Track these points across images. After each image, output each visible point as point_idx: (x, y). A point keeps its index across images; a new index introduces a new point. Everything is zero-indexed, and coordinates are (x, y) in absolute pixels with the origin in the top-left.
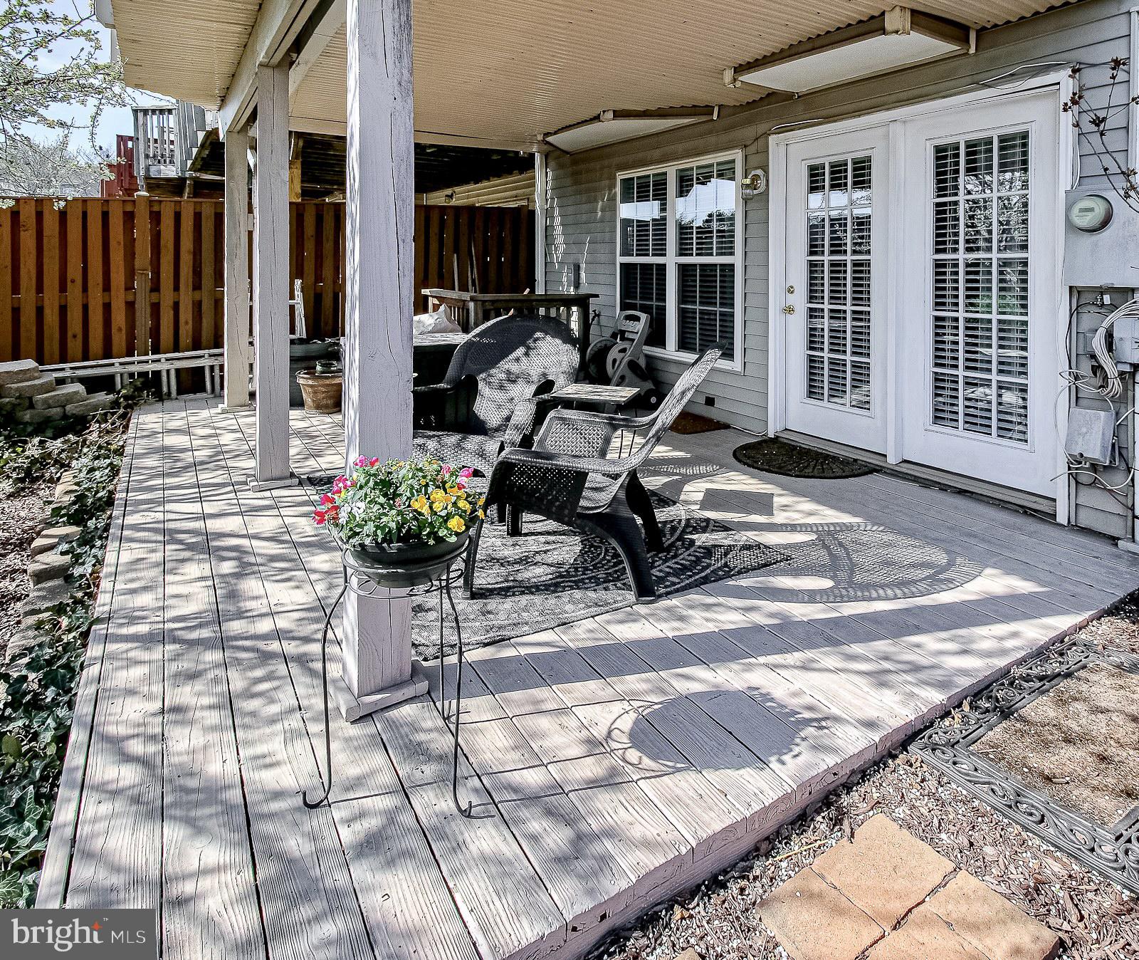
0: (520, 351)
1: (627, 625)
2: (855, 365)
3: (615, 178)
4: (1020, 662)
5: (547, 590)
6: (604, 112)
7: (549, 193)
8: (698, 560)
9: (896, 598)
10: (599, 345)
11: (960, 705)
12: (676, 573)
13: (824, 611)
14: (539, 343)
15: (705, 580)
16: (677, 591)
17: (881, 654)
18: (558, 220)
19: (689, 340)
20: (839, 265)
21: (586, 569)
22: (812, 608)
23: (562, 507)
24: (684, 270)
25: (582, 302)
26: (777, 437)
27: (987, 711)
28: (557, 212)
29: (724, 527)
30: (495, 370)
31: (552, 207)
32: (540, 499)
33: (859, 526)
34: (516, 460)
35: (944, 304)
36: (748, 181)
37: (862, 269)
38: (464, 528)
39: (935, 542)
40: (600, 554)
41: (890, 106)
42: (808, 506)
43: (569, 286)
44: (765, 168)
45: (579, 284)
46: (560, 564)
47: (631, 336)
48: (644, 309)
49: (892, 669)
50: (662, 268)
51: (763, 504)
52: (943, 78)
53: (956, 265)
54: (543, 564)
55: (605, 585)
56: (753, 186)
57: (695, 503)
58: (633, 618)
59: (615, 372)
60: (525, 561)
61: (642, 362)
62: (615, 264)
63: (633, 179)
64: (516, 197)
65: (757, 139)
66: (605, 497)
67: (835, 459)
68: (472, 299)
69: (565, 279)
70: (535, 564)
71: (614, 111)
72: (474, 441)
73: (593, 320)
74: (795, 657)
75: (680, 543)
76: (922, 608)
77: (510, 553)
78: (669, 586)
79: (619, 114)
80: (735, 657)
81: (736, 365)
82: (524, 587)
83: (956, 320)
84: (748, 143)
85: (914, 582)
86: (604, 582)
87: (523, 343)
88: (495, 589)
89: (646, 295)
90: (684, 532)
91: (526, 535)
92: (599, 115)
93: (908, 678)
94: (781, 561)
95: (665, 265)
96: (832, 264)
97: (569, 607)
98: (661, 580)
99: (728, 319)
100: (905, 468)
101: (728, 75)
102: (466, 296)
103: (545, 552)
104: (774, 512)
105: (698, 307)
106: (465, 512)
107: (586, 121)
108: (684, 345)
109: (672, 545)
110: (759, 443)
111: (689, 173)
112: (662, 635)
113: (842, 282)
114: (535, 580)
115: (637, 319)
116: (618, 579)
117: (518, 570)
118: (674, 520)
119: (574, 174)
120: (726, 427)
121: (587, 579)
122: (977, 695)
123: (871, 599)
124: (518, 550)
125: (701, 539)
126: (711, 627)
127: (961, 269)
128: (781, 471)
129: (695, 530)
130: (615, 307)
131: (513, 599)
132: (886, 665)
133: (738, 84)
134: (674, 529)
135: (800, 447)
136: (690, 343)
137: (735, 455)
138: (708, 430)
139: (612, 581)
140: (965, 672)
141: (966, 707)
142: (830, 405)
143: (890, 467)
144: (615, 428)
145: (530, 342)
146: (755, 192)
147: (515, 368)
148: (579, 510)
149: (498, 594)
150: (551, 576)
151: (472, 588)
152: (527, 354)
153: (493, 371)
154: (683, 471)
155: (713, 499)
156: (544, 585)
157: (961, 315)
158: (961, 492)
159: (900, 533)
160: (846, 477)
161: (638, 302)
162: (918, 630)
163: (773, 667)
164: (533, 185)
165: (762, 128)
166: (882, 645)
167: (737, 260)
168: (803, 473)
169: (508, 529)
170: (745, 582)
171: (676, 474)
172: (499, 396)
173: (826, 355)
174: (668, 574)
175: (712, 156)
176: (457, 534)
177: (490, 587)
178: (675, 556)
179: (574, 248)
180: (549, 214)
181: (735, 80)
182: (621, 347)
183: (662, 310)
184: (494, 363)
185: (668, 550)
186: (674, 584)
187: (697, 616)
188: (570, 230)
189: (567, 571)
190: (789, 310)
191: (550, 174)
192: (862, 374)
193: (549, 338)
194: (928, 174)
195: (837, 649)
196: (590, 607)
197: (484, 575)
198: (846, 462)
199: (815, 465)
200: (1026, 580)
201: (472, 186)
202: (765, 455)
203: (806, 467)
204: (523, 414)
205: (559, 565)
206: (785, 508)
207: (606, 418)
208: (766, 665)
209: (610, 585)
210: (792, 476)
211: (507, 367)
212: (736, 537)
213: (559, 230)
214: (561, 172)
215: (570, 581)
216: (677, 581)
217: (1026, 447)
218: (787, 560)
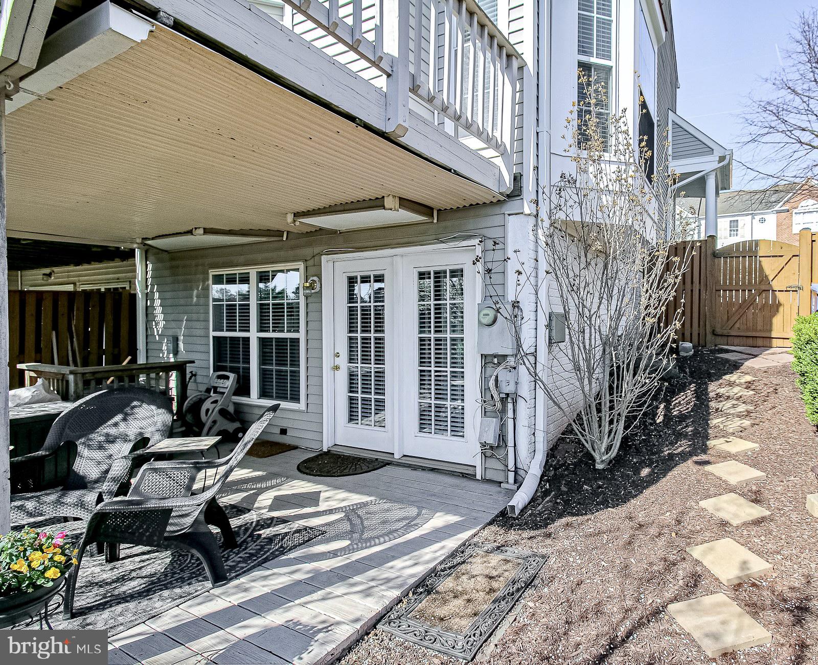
0: (118, 418)
1: (206, 604)
2: (376, 400)
3: (208, 274)
4: (441, 563)
5: (140, 596)
6: (196, 228)
7: (150, 281)
8: (262, 547)
9: (385, 542)
10: (194, 399)
11: (407, 595)
12: (245, 560)
13: (342, 561)
14: (136, 410)
15: (266, 560)
16: (245, 572)
17: (370, 578)
18: (157, 302)
19: (268, 390)
20: (367, 339)
21: (175, 573)
22: (334, 561)
23: (151, 536)
24: (263, 342)
25: (180, 367)
26: (329, 451)
27: (421, 593)
28: (157, 295)
29: (283, 521)
30: (93, 435)
31: (152, 291)
32: (133, 533)
33: (372, 502)
34: (110, 509)
35: (424, 362)
36: (308, 285)
37: (380, 342)
38: (59, 574)
39: (412, 503)
40: (187, 560)
41: (393, 246)
42: (342, 494)
43: (168, 353)
44: (320, 277)
45: (178, 351)
46: (153, 574)
47: (222, 390)
48: (232, 370)
49: (374, 585)
50: (247, 340)
51: (313, 499)
52: (422, 234)
53: (430, 340)
54: (138, 578)
55: (189, 582)
56: (311, 287)
57: (264, 508)
58: (209, 599)
59: (208, 419)
60: (122, 579)
61: (231, 409)
62: (208, 337)
63: (223, 275)
64: (118, 279)
65: (314, 256)
66: (189, 521)
67: (364, 460)
68: (71, 372)
69: (164, 348)
70: (131, 579)
71: (204, 229)
72: (73, 497)
73: (190, 378)
74: (320, 594)
75: (250, 539)
76: (399, 544)
77: (108, 576)
78: (238, 571)
79: (207, 231)
80: (279, 606)
81: (302, 406)
82: (120, 599)
83: (430, 371)
84: (308, 259)
85: (397, 530)
86: (188, 580)
87: (120, 411)
88: (94, 606)
89: (235, 359)
90: (254, 530)
91: (124, 559)
92: (192, 230)
93: (383, 587)
94: (319, 535)
95: (249, 338)
96: (363, 338)
97: (160, 604)
98: (232, 568)
99: (296, 375)
100: (404, 460)
101: (290, 218)
102: (65, 370)
103: (140, 568)
104: (320, 504)
105: (274, 367)
106: (60, 563)
107: (180, 233)
108: (264, 394)
109: (245, 541)
110: (317, 457)
111: (267, 274)
112: (230, 605)
113: (369, 350)
114: (130, 591)
115: (227, 378)
116: (200, 575)
117: (115, 588)
118: (247, 523)
119: (172, 267)
120: (295, 448)
121: (175, 580)
122: (417, 587)
123: (371, 546)
124: (116, 572)
125: (265, 533)
126: (266, 590)
127: (432, 342)
128: (329, 474)
129: (263, 527)
130: (209, 368)
131: (110, 610)
132: (372, 584)
133: (297, 223)
134: (246, 530)
135: (344, 455)
136: (269, 392)
137: (299, 469)
138: (280, 453)
139: (194, 577)
140: (412, 576)
141: (411, 595)
142: (363, 427)
143: (396, 460)
144: (199, 469)
145: (128, 410)
146: (313, 291)
147: (113, 431)
148: (166, 534)
149: (97, 609)
150: (144, 586)
151: (72, 610)
152: (125, 420)
153: (92, 436)
154: (259, 486)
155: (279, 503)
156: (138, 593)
157: (433, 369)
158: (433, 470)
159: (395, 502)
160: (370, 471)
161: (228, 364)
162: (394, 558)
163: (302, 605)
164: (135, 271)
165: (317, 250)
166: (372, 573)
167: (301, 335)
168: (342, 474)
169: (106, 558)
170: (292, 555)
171: (253, 489)
172: (98, 455)
173: (360, 395)
174: (239, 562)
175: (283, 265)
176: (53, 580)
177: (89, 605)
178: (246, 548)
179: (173, 324)
180: (148, 296)
181: (294, 221)
182: (214, 400)
183: (247, 370)
184: (93, 428)
185: (240, 546)
186: (243, 568)
187: (257, 586)
188: (169, 310)
189: (158, 578)
190: (337, 368)
191: (150, 266)
192: (380, 406)
193: (145, 405)
194: (415, 288)
195: (345, 582)
196: (176, 599)
197: (83, 598)
198: (372, 461)
199: (351, 467)
200: (455, 515)
201: (71, 268)
202: (319, 465)
203: (345, 469)
204: (119, 468)
205: (151, 576)
206: (328, 499)
207: (192, 464)
208: (300, 604)
209: (193, 581)
210: (335, 476)
211: (105, 431)
212: (291, 526)
213: (159, 310)
214: (160, 265)
215: (159, 585)
216: (245, 565)
217: (463, 440)
218: (323, 534)
